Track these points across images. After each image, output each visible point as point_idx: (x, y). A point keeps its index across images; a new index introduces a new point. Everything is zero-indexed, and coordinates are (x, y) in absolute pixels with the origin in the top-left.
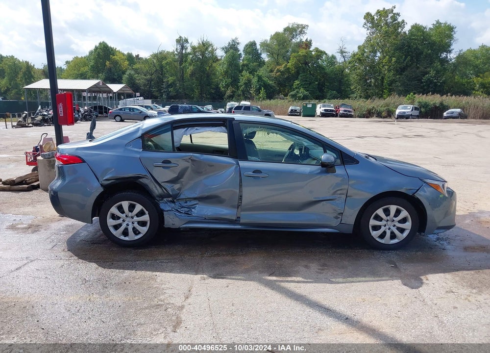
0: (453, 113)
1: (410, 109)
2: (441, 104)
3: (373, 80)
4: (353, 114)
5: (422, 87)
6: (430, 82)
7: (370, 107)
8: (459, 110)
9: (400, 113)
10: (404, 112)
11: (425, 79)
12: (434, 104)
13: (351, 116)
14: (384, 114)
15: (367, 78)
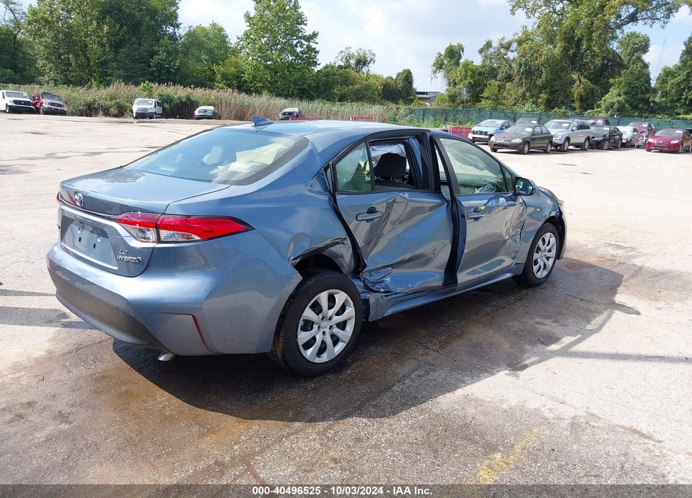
0: (206, 111)
1: (151, 104)
2: (188, 98)
3: (71, 56)
4: (65, 109)
5: (152, 73)
6: (160, 66)
7: (89, 99)
8: (211, 108)
9: (139, 109)
10: (146, 109)
11: (153, 61)
12: (179, 98)
13: (63, 113)
14: (113, 110)
15: (62, 51)
